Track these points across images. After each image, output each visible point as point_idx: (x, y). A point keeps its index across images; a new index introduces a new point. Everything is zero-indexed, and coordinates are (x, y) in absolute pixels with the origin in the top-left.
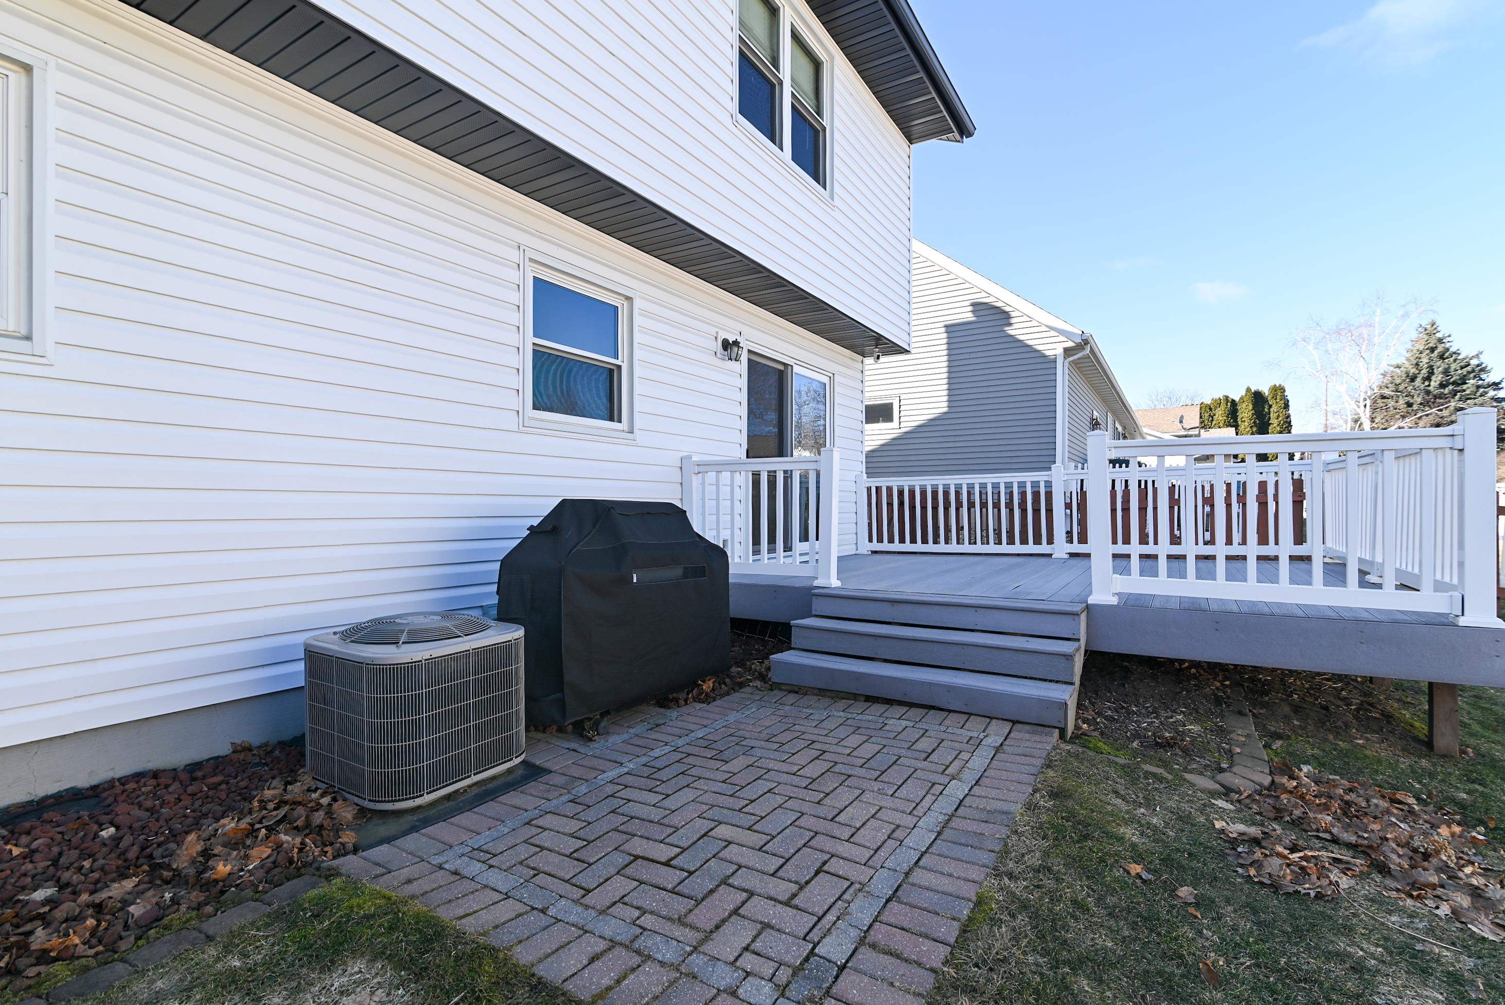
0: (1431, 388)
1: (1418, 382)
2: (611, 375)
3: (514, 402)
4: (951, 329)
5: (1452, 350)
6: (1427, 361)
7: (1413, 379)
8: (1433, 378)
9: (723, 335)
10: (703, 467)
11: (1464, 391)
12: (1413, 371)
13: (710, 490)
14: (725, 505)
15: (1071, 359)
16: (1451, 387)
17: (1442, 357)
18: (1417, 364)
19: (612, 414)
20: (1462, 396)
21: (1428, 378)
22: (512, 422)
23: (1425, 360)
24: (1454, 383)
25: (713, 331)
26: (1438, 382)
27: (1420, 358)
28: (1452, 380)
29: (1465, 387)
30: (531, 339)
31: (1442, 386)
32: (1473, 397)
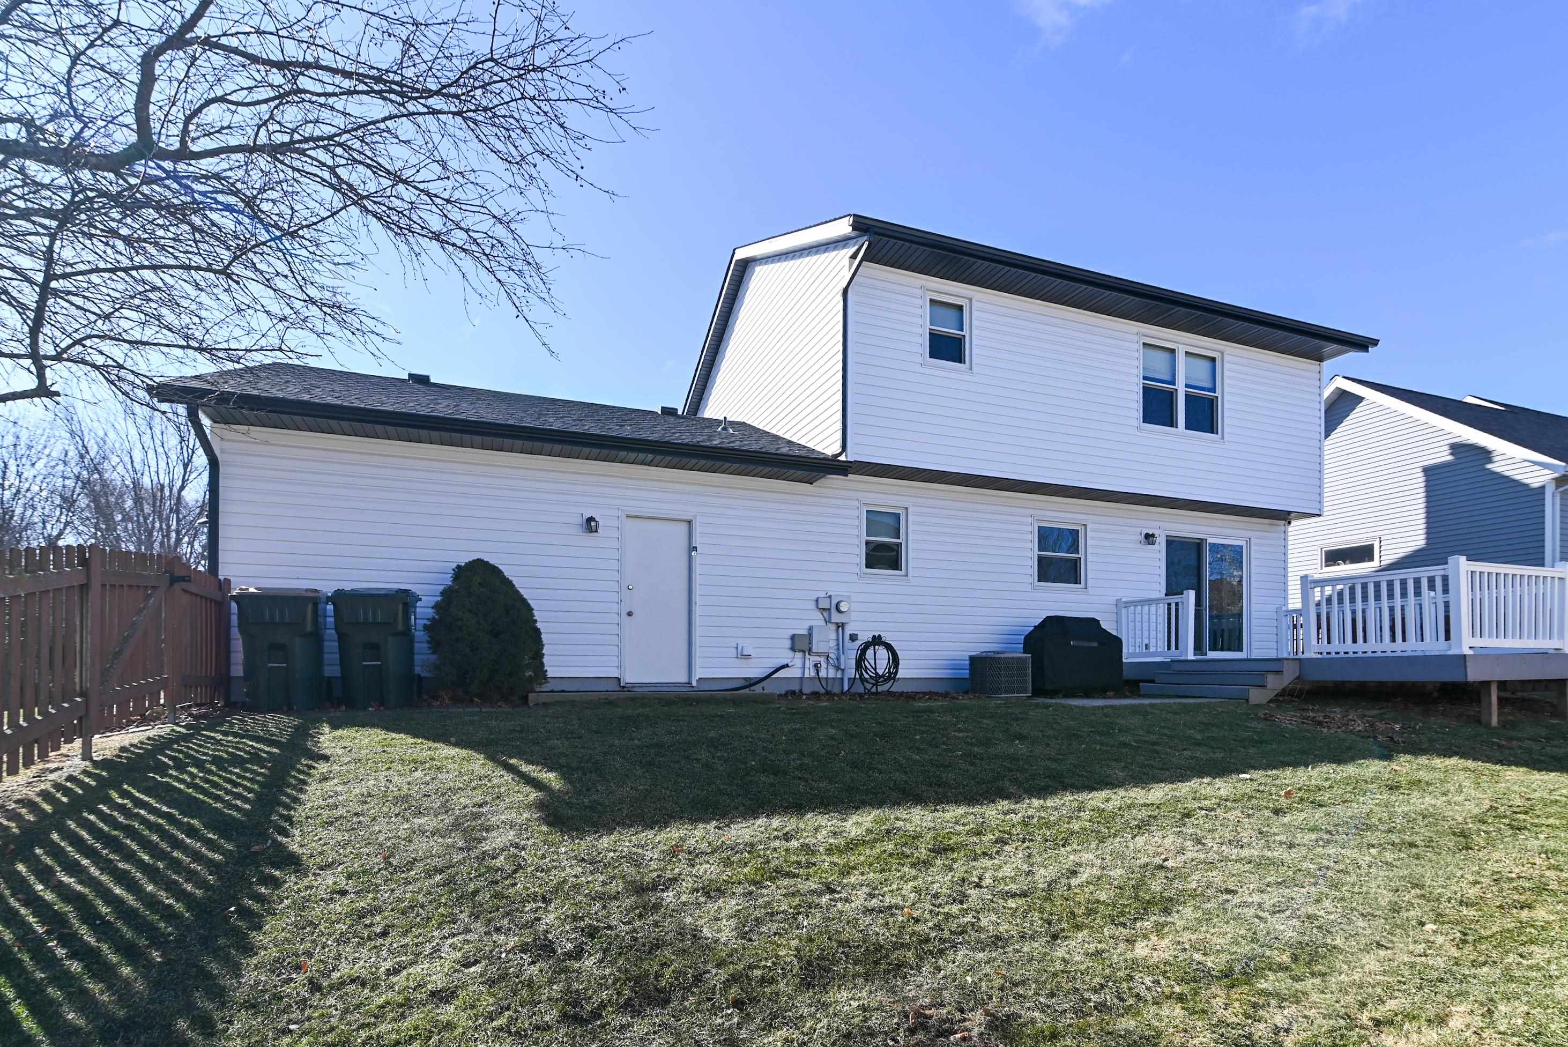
2: (1075, 564)
3: (1031, 580)
4: (1430, 472)
9: (1145, 531)
10: (1128, 604)
13: (1131, 617)
14: (1153, 625)
15: (1562, 489)
19: (1077, 580)
22: (1029, 588)
25: (1139, 530)
30: (1037, 552)
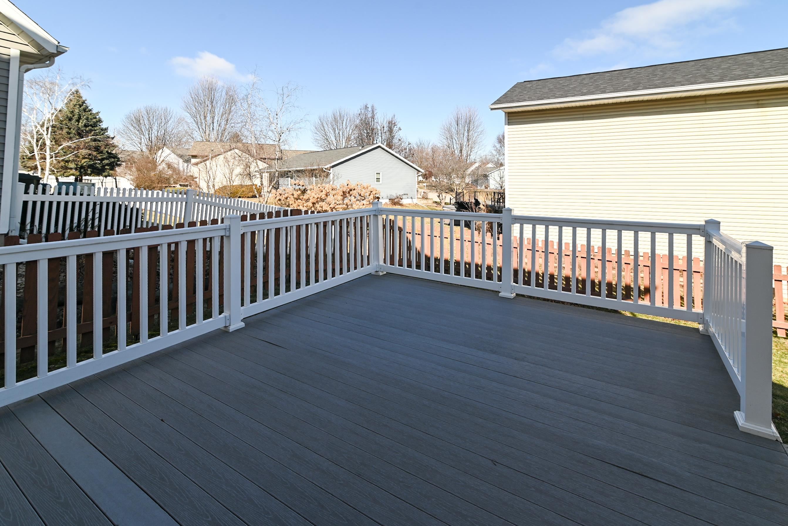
0: (80, 126)
1: (73, 122)
5: (90, 108)
6: (78, 111)
7: (70, 119)
8: (81, 121)
11: (95, 130)
12: (70, 115)
16: (90, 128)
17: (85, 110)
18: (72, 112)
20: (94, 133)
21: (78, 121)
23: (77, 111)
24: (91, 125)
26: (83, 124)
27: (74, 109)
28: (90, 124)
29: (96, 128)
31: (86, 126)
32: (99, 134)
